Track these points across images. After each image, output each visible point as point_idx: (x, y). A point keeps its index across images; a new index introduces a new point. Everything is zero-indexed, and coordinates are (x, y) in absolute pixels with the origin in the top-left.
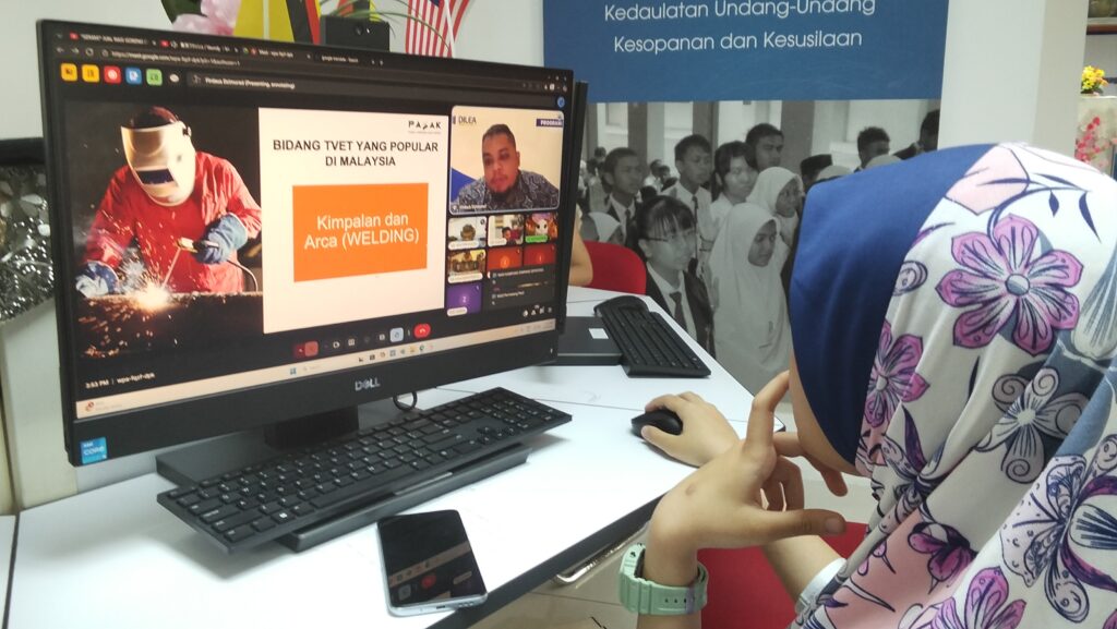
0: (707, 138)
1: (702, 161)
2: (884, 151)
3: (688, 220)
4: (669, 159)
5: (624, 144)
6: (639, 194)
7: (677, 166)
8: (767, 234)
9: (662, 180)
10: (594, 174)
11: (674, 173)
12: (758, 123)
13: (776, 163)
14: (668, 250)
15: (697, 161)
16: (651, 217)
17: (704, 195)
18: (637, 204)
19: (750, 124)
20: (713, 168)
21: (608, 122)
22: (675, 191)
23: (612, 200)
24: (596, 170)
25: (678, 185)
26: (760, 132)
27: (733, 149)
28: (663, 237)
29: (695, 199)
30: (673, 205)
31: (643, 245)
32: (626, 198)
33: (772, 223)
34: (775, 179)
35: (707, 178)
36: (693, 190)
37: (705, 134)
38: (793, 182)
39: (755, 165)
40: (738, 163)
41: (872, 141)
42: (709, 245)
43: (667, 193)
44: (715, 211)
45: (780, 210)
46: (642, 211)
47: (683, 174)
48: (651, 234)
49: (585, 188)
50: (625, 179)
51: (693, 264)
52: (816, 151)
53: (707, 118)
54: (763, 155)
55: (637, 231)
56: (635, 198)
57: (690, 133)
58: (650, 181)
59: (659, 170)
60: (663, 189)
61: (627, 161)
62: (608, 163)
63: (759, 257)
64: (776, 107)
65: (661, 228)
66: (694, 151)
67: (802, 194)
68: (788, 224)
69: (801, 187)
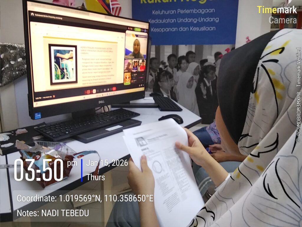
0: (176, 55)
3: (171, 76)
4: (166, 60)
6: (158, 70)
7: (168, 63)
8: (191, 80)
9: (164, 66)
11: (167, 64)
12: (189, 51)
13: (194, 61)
14: (166, 84)
15: (173, 61)
16: (161, 76)
17: (175, 70)
18: (158, 72)
20: (177, 62)
22: (167, 69)
23: (151, 71)
25: (168, 67)
26: (189, 53)
27: (183, 57)
29: (173, 71)
30: (167, 73)
31: (159, 83)
32: (155, 71)
33: (192, 77)
34: (194, 65)
35: (176, 65)
36: (172, 68)
38: (198, 66)
39: (188, 62)
40: (184, 61)
41: (218, 55)
42: (176, 83)
43: (165, 69)
44: (178, 74)
45: (195, 74)
46: (159, 74)
47: (170, 64)
48: (161, 80)
50: (154, 66)
51: (172, 88)
52: (204, 58)
53: (176, 50)
54: (190, 59)
55: (158, 79)
56: (157, 71)
57: (171, 53)
58: (161, 66)
59: (163, 63)
60: (164, 68)
61: (155, 61)
63: (189, 86)
64: (194, 46)
65: (164, 79)
66: (172, 58)
67: (200, 69)
68: (197, 77)
69: (200, 67)
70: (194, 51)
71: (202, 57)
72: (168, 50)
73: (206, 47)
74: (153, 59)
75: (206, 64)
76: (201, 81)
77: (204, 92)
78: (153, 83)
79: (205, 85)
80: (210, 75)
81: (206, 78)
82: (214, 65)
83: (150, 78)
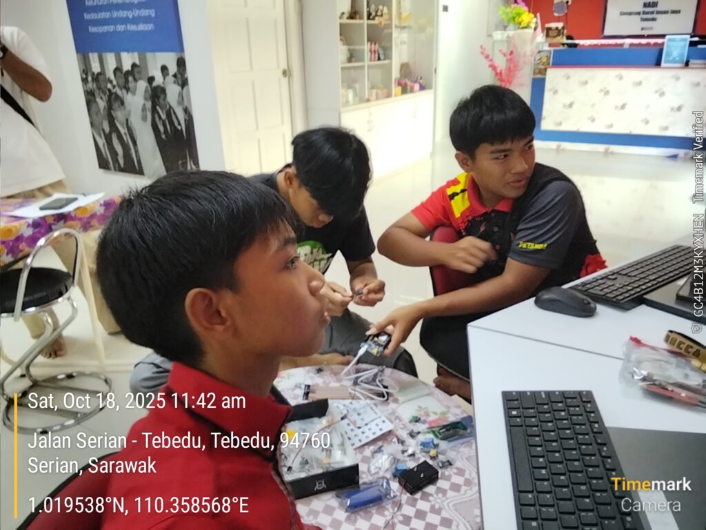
0: (120, 68)
2: (168, 74)
3: (122, 103)
4: (112, 77)
6: (107, 91)
7: (115, 80)
8: (144, 109)
9: (112, 86)
10: (94, 83)
11: (115, 83)
12: (133, 62)
13: (140, 79)
14: (119, 115)
15: (120, 78)
16: (112, 100)
17: (124, 91)
20: (125, 81)
21: (93, 61)
22: (116, 90)
23: (101, 94)
24: (94, 81)
25: (117, 88)
26: (134, 65)
27: (128, 73)
28: (117, 109)
29: (122, 94)
30: (117, 96)
31: (112, 112)
32: (105, 94)
33: (144, 105)
34: (142, 85)
35: (124, 85)
36: (121, 90)
37: (120, 66)
38: (147, 87)
39: (135, 80)
40: (131, 79)
41: (164, 69)
42: (129, 114)
43: (114, 91)
44: (128, 98)
45: (146, 99)
46: (110, 97)
47: (117, 83)
48: (114, 108)
50: (103, 86)
51: (127, 120)
52: (150, 75)
53: (119, 60)
54: (137, 76)
55: (110, 108)
56: (107, 93)
57: (115, 66)
58: (109, 86)
59: (111, 81)
60: (113, 89)
61: (102, 77)
62: (97, 78)
63: (144, 119)
64: (136, 54)
65: (116, 105)
66: (118, 74)
67: (150, 92)
68: (149, 104)
69: (149, 89)
70: (137, 62)
71: (148, 74)
72: (111, 61)
73: (149, 56)
74: (99, 74)
75: (155, 84)
76: (154, 111)
77: (162, 129)
78: (106, 113)
79: (160, 118)
80: (161, 100)
81: (159, 106)
82: (162, 85)
83: (102, 103)
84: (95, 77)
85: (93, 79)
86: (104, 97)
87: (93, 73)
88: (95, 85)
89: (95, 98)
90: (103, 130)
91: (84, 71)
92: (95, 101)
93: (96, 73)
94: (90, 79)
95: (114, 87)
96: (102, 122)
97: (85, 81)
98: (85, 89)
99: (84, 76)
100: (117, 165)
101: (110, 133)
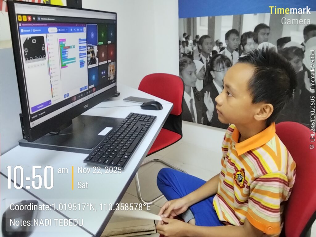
0: (238, 30)
1: (235, 40)
2: (315, 35)
3: (229, 64)
4: (222, 39)
5: (206, 33)
6: (211, 53)
7: (226, 43)
9: (220, 48)
10: (195, 45)
12: (259, 23)
13: (266, 40)
14: (220, 75)
15: (234, 40)
17: (236, 54)
18: (210, 57)
19: (256, 24)
20: (240, 43)
21: (200, 25)
22: (224, 52)
24: (196, 44)
26: (261, 27)
27: (248, 34)
28: (219, 70)
30: (224, 58)
31: (212, 73)
32: (206, 55)
35: (237, 47)
37: (237, 29)
39: (257, 41)
40: (250, 40)
41: (310, 30)
43: (221, 53)
49: (192, 51)
50: (206, 47)
56: (210, 55)
57: (231, 28)
58: (216, 48)
59: (219, 44)
60: (220, 51)
61: (207, 40)
64: (268, 16)
70: (267, 23)
74: (205, 37)
83: (199, 65)
84: (198, 40)
85: (195, 42)
86: (204, 59)
87: (197, 37)
88: (195, 48)
89: (193, 59)
90: (195, 89)
91: (184, 35)
92: (192, 62)
93: (200, 37)
94: (191, 42)
95: (222, 49)
96: (196, 81)
97: (183, 44)
98: (182, 51)
99: (184, 40)
100: (202, 119)
101: (203, 91)
